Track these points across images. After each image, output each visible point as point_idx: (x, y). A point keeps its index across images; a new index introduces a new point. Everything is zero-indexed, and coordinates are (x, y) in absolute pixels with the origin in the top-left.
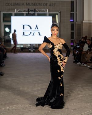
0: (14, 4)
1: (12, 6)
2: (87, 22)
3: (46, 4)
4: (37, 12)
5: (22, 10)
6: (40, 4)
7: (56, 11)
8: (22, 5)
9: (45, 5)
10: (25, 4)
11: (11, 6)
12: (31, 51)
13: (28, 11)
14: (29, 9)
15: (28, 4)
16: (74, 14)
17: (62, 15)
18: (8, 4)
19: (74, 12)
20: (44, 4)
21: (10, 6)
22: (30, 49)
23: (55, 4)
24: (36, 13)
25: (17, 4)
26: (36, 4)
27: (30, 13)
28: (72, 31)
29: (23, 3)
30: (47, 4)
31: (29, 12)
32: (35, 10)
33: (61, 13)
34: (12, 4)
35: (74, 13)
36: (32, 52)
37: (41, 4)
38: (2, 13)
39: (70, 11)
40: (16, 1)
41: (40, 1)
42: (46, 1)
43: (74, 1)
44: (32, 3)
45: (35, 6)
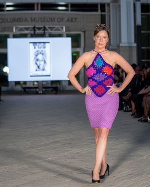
0: (12, 20)
1: (8, 22)
3: (62, 20)
4: (48, 31)
5: (25, 28)
8: (25, 21)
10: (29, 20)
12: (40, 92)
13: (33, 30)
15: (33, 18)
17: (87, 35)
18: (3, 20)
20: (59, 20)
21: (5, 23)
22: (38, 90)
23: (76, 19)
24: (46, 32)
25: (16, 19)
26: (46, 19)
29: (26, 19)
30: (63, 18)
31: (35, 31)
32: (45, 29)
34: (9, 20)
36: (41, 94)
37: (54, 19)
40: (15, 14)
41: (53, 14)
42: (63, 14)
43: (106, 13)
44: (41, 18)
45: (45, 22)
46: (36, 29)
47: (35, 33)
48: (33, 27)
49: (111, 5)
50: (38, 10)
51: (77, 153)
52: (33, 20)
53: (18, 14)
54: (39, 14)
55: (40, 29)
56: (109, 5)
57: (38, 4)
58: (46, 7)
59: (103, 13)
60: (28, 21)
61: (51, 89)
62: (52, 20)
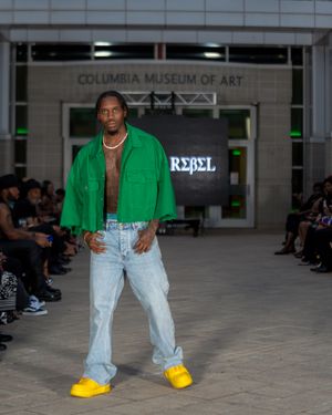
0: (106, 78)
1: (97, 83)
3: (211, 79)
4: (180, 101)
5: (131, 95)
6: (191, 78)
8: (133, 81)
9: (208, 82)
10: (142, 78)
11: (95, 84)
12: (161, 231)
13: (149, 99)
14: (153, 92)
15: (150, 76)
16: (302, 110)
18: (87, 77)
19: (301, 103)
20: (205, 79)
21: (91, 83)
23: (240, 78)
24: (177, 104)
25: (115, 77)
26: (176, 77)
27: (156, 104)
28: (296, 168)
29: (136, 76)
30: (212, 76)
31: (153, 101)
32: (174, 95)
33: (261, 107)
34: (100, 78)
35: (304, 107)
36: (162, 234)
37: (194, 77)
39: (290, 100)
40: (111, 66)
41: (191, 66)
42: (212, 67)
43: (304, 67)
44: (166, 75)
45: (174, 83)
46: (155, 98)
47: (152, 106)
48: (149, 93)
49: (314, 49)
50: (160, 57)
51: (229, 361)
52: (150, 79)
53: (118, 66)
54: (162, 66)
55: (162, 97)
56: (309, 49)
57: (160, 45)
58: (176, 51)
59: (297, 67)
60: (138, 81)
61: (184, 225)
62: (190, 79)
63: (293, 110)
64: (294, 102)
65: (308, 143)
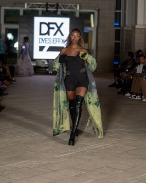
2: (143, 27)
4: (61, 8)
5: (37, 4)
7: (91, 8)
12: (50, 72)
13: (45, 6)
14: (47, 3)
16: (120, 13)
17: (100, 15)
19: (120, 10)
22: (47, 70)
24: (59, 10)
27: (49, 9)
28: (117, 42)
31: (47, 8)
32: (58, 5)
33: (100, 11)
35: (121, 11)
36: (50, 74)
38: (3, 9)
39: (115, 8)
46: (48, 6)
47: (47, 10)
48: (46, 4)
55: (52, 6)
63: (116, 13)
64: (116, 9)
65: (123, 30)
